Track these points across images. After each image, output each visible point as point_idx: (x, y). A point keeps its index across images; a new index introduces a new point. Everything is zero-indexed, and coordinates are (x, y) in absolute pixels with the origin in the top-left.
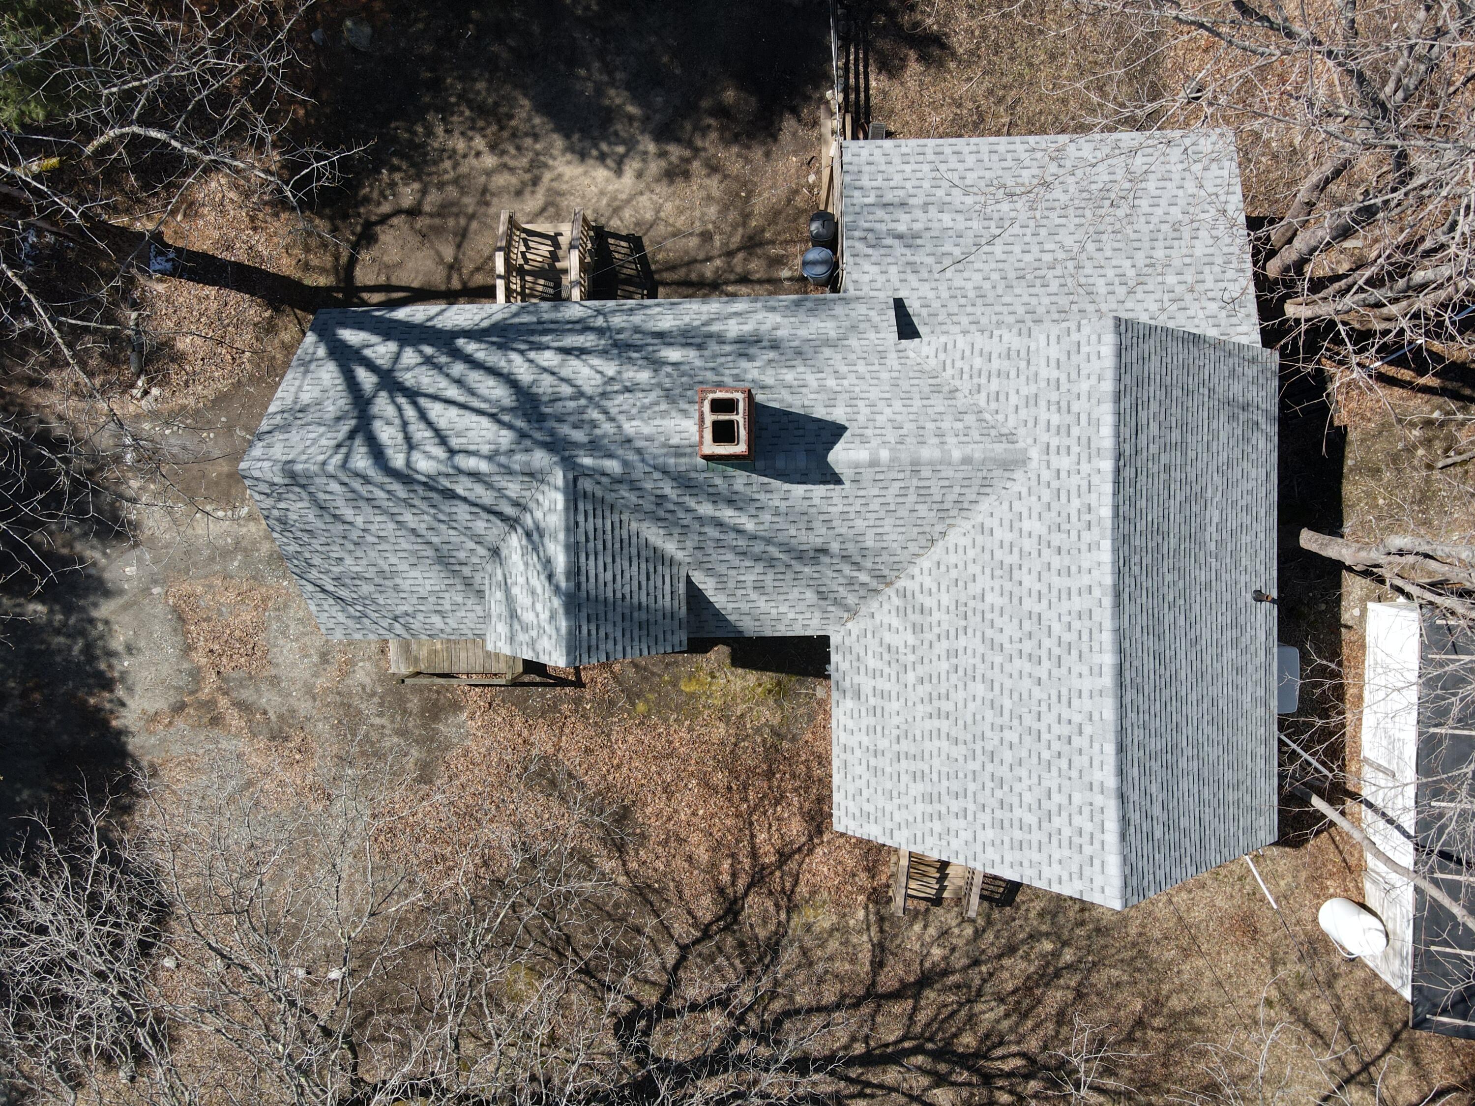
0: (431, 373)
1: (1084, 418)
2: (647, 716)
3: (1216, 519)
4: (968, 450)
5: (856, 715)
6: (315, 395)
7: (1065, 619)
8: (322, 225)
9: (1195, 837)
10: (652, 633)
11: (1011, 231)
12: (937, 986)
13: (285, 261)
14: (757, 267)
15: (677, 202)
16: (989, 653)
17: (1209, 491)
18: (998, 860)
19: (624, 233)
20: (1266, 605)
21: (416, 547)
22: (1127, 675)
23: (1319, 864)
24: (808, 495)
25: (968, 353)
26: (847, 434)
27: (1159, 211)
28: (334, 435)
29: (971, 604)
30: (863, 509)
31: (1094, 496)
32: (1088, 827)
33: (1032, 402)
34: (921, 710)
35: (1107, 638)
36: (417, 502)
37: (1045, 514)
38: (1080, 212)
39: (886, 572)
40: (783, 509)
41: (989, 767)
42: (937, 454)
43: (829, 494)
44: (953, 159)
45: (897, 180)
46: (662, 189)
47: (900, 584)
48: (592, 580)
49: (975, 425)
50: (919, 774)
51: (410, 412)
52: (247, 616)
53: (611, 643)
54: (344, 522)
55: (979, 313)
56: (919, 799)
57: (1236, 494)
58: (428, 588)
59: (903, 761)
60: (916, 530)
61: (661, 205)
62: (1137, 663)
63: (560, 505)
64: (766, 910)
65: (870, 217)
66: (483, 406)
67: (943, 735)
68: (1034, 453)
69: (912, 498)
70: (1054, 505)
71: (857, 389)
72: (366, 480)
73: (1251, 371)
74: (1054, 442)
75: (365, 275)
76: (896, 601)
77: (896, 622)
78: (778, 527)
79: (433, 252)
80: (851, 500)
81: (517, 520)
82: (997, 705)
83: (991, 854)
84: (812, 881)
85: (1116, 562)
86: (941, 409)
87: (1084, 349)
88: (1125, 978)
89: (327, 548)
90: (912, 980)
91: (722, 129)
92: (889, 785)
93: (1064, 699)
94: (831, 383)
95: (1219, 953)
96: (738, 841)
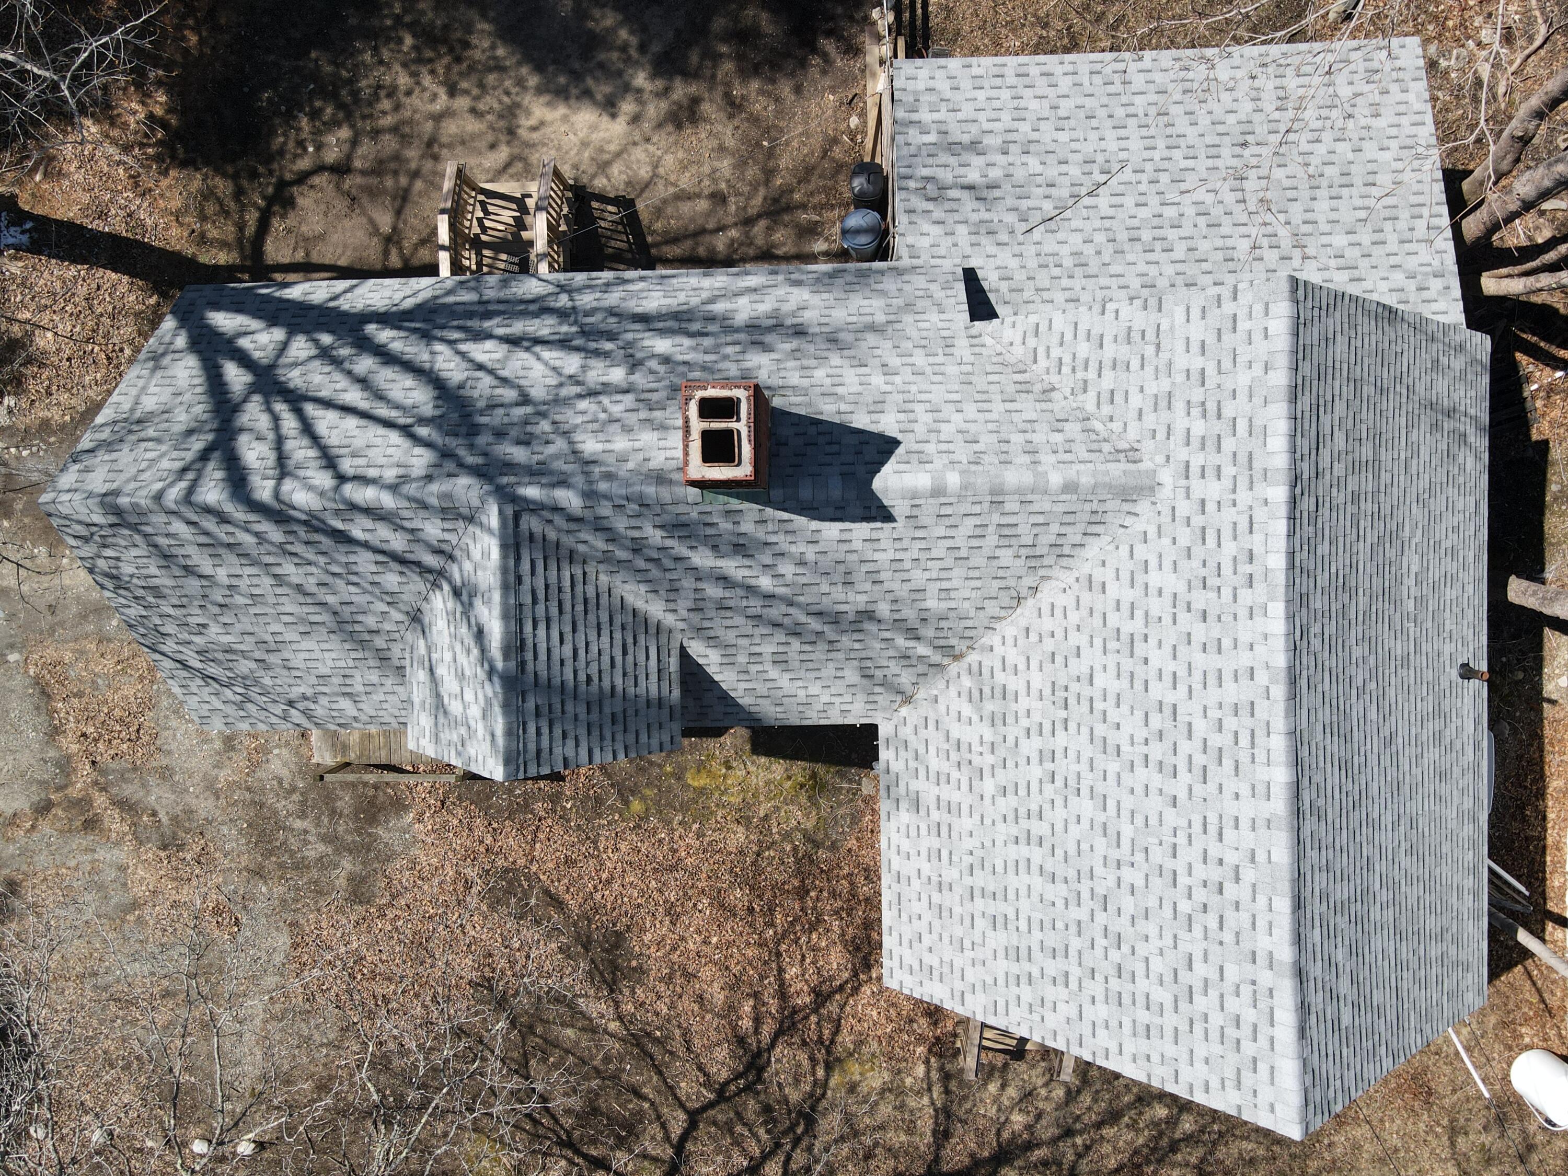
0: (327, 369)
1: (1242, 425)
2: (645, 818)
3: (1415, 568)
4: (1071, 472)
5: (913, 833)
6: (163, 399)
7: (1214, 714)
8: (223, 186)
9: (1391, 1015)
10: (632, 727)
11: (1121, 177)
12: (1019, 1163)
13: (175, 231)
14: (783, 238)
15: (681, 155)
16: (1099, 758)
17: (1407, 528)
18: (1114, 1049)
19: (612, 195)
20: (1474, 683)
21: (306, 609)
22: (1306, 797)
23: (1511, 1006)
24: (845, 536)
25: (1069, 336)
26: (900, 450)
27: (1321, 149)
28: (182, 454)
29: (1074, 687)
30: (923, 556)
31: (1258, 537)
32: (1249, 1016)
33: (1163, 404)
34: (1003, 831)
35: (1278, 744)
36: (298, 548)
37: (1183, 564)
38: (1213, 151)
39: (953, 642)
40: (810, 556)
41: (1100, 917)
42: (1027, 478)
43: (875, 535)
44: (1042, 82)
45: (967, 111)
46: (662, 139)
47: (973, 658)
48: (543, 656)
49: (1080, 437)
50: (1000, 921)
51: (290, 424)
52: (129, 690)
53: (571, 743)
54: (200, 576)
55: (1078, 288)
56: (1001, 953)
57: (1439, 531)
58: (330, 663)
59: (978, 899)
60: (996, 584)
61: (660, 158)
62: (1318, 778)
63: (495, 553)
64: (799, 1065)
65: (930, 161)
66: (393, 414)
67: (1035, 868)
68: (1166, 476)
69: (992, 540)
70: (1197, 551)
71: (914, 388)
72: (223, 518)
73: (1458, 363)
74: (1197, 461)
75: (277, 250)
76: (967, 682)
77: (967, 710)
78: (804, 580)
79: (364, 220)
80: (905, 543)
81: (441, 573)
82: (1111, 831)
83: (1104, 1039)
84: (858, 1027)
85: (1290, 634)
86: (1034, 416)
87: (1243, 325)
88: (1261, 1152)
89: (184, 611)
90: (986, 1154)
91: (740, 58)
92: (958, 932)
93: (1213, 829)
94: (878, 380)
95: (1382, 1121)
96: (762, 978)
